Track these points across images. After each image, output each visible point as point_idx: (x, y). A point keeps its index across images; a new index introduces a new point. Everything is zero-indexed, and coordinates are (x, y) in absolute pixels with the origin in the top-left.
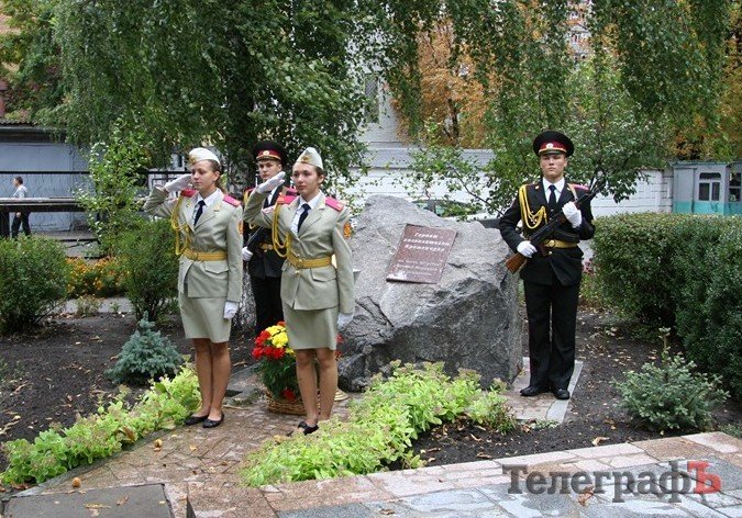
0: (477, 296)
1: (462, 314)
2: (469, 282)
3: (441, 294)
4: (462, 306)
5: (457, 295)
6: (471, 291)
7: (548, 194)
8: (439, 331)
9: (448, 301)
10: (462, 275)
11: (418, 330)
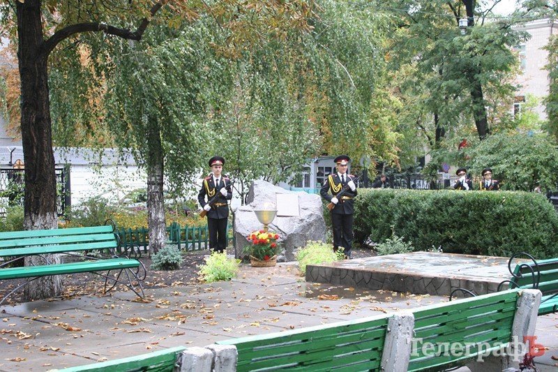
0: (315, 221)
1: (310, 228)
2: (312, 215)
3: (302, 220)
4: (310, 225)
5: (308, 220)
6: (313, 219)
7: (341, 178)
8: (302, 235)
9: (304, 223)
10: (308, 213)
11: (295, 235)
